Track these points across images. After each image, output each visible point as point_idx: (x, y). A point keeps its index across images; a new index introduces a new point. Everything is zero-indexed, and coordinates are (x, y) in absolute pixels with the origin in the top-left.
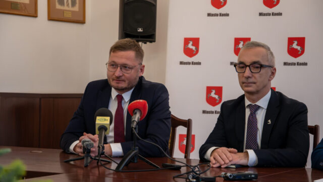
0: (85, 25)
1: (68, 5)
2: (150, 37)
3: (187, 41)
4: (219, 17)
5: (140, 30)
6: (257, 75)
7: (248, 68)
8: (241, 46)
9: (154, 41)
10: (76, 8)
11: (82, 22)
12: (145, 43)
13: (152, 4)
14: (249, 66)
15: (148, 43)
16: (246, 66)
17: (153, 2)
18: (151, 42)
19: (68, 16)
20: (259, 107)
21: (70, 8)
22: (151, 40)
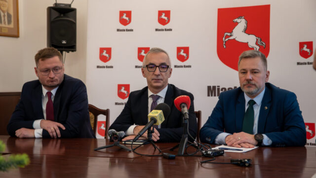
0: (19, 39)
1: (5, 23)
2: (72, 47)
3: (102, 50)
4: (126, 32)
5: (64, 42)
6: (163, 74)
7: (158, 68)
8: (143, 53)
9: (75, 51)
10: (12, 26)
11: (17, 36)
12: (68, 52)
13: (73, 22)
14: (158, 67)
15: (70, 52)
16: (157, 66)
17: (73, 21)
18: (73, 51)
19: (5, 31)
20: (159, 97)
21: (7, 26)
22: (73, 49)
